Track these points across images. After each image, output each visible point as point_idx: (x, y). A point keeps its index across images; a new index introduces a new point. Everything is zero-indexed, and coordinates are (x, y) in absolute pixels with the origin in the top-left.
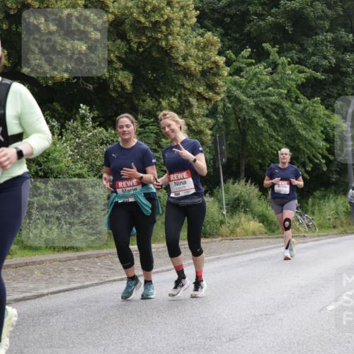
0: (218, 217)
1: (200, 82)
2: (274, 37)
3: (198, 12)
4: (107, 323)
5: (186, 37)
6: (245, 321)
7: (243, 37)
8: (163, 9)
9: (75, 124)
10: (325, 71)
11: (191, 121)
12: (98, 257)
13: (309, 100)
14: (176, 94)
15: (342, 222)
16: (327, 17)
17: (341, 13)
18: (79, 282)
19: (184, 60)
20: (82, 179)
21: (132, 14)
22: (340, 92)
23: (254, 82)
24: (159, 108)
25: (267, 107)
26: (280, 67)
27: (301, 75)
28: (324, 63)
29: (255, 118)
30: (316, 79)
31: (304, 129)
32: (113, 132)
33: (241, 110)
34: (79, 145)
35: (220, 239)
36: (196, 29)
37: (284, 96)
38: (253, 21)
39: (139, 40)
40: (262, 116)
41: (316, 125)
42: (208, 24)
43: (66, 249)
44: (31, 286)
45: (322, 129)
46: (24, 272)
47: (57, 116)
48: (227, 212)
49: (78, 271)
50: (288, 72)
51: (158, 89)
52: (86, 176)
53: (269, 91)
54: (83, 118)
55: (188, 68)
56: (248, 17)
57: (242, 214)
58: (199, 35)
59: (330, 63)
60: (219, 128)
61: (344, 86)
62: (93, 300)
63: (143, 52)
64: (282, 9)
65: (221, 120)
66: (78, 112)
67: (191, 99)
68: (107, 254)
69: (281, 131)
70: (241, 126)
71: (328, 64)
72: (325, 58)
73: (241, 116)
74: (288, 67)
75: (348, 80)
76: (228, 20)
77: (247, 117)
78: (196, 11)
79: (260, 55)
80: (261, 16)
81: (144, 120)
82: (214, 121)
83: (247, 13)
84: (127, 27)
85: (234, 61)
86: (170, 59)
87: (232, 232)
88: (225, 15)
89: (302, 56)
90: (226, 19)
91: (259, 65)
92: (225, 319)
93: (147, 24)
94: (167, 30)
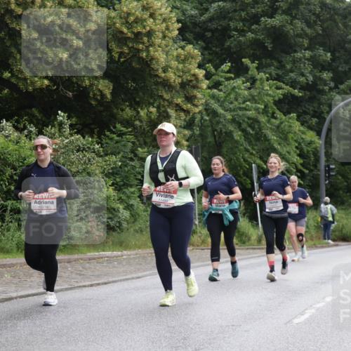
1: (179, 93)
2: (253, 53)
3: (180, 25)
4: (74, 329)
5: (167, 49)
7: (223, 51)
8: (145, 20)
9: (53, 131)
10: (302, 88)
12: (69, 262)
13: (285, 116)
14: (155, 105)
15: (312, 236)
16: (306, 35)
17: (320, 32)
19: (164, 72)
21: (115, 23)
22: (316, 110)
23: (232, 96)
24: (137, 117)
25: (244, 121)
26: (258, 82)
27: (278, 91)
28: (301, 80)
29: (231, 132)
30: (293, 96)
31: (279, 144)
32: (90, 139)
33: (218, 123)
35: (191, 248)
36: (178, 41)
37: (261, 111)
38: (233, 36)
39: (119, 50)
40: (238, 130)
41: (291, 140)
42: (189, 37)
45: (297, 145)
47: (35, 122)
48: (199, 222)
50: (266, 88)
51: (138, 100)
53: (247, 105)
54: (61, 124)
55: (167, 80)
56: (229, 32)
58: (180, 47)
59: (307, 80)
60: (195, 139)
61: (320, 104)
62: (62, 305)
63: (124, 61)
64: (263, 26)
65: (197, 132)
66: (56, 119)
67: (169, 110)
68: (78, 260)
69: (257, 145)
70: (217, 139)
71: (305, 81)
72: (303, 75)
73: (218, 128)
74: (266, 83)
75: (324, 98)
76: (209, 34)
77: (224, 130)
78: (178, 23)
79: (239, 70)
80: (242, 32)
81: (122, 129)
82: (190, 133)
83: (228, 28)
84: (109, 37)
85: (214, 75)
86: (150, 70)
88: (206, 30)
89: (280, 72)
90: (207, 34)
91: (237, 79)
92: (192, 328)
93: (129, 35)
94: (148, 41)
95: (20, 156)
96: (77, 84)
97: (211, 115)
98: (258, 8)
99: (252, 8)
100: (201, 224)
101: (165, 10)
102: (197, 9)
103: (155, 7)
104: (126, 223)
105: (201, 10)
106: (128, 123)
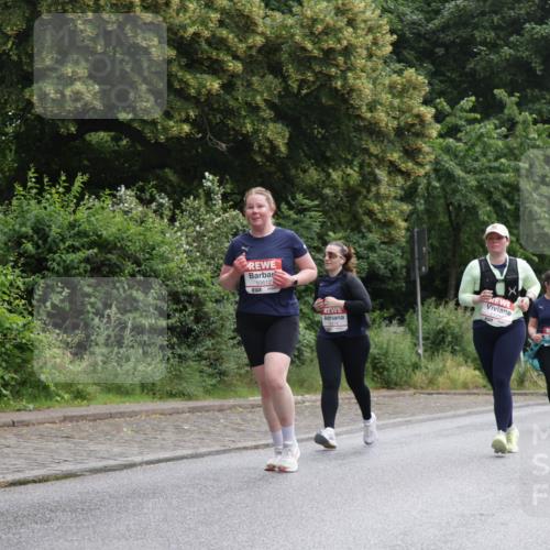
0: (410, 358)
1: (393, 144)
2: (511, 80)
3: (395, 36)
4: (231, 513)
5: (374, 75)
6: (448, 523)
7: (464, 78)
8: (340, 30)
9: (196, 203)
11: (375, 205)
12: (221, 410)
14: (355, 163)
18: (189, 448)
19: (371, 110)
20: (201, 289)
21: (293, 36)
23: (478, 149)
24: (327, 183)
25: (496, 188)
26: (519, 127)
29: (475, 207)
33: (455, 191)
34: (200, 236)
35: (412, 391)
36: (391, 63)
38: (479, 54)
39: (300, 77)
40: (486, 203)
42: (408, 56)
43: (171, 395)
44: (116, 450)
46: (107, 428)
47: (168, 189)
48: (425, 351)
49: (188, 430)
50: (532, 136)
51: (328, 154)
52: (208, 284)
53: (502, 164)
54: (209, 194)
55: (376, 123)
56: (472, 47)
57: (448, 355)
58: (395, 72)
60: (419, 219)
62: (211, 476)
63: (307, 95)
64: (527, 37)
65: (421, 207)
66: (201, 185)
67: (377, 171)
68: (234, 406)
70: (453, 218)
73: (453, 201)
74: (532, 128)
76: (440, 51)
77: (463, 204)
78: (392, 34)
79: (489, 108)
80: (494, 47)
81: (306, 201)
82: (411, 207)
83: (471, 41)
84: (285, 57)
85: (448, 116)
86: (347, 108)
87: (431, 382)
88: (436, 44)
90: (437, 50)
91: (486, 122)
92: (415, 518)
93: (316, 53)
94: (345, 63)
95: (146, 243)
96: (234, 129)
97: (443, 180)
98: (520, 9)
99: (509, 9)
100: (427, 354)
101: (372, 14)
102: (422, 11)
103: (356, 10)
104: (308, 350)
105: (428, 12)
106: (312, 192)
